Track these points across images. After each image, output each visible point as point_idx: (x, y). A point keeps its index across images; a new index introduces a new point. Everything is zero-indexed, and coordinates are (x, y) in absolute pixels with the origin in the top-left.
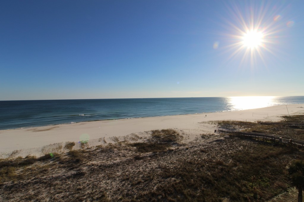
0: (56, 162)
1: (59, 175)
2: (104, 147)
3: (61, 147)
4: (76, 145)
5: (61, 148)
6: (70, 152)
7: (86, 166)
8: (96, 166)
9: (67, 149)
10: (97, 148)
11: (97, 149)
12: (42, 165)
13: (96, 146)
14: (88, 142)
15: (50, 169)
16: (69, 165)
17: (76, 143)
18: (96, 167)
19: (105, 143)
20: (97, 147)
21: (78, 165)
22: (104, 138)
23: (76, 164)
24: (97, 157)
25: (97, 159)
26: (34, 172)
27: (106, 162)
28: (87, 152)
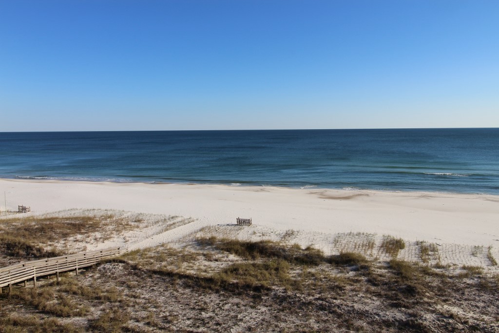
0: (360, 275)
1: (367, 308)
2: (489, 275)
3: (373, 244)
4: (406, 249)
5: (372, 247)
6: (391, 261)
7: (433, 312)
8: (462, 323)
9: (387, 252)
10: (465, 272)
11: (466, 276)
12: (334, 273)
13: (462, 266)
14: (439, 248)
15: (348, 287)
16: (390, 293)
17: (407, 244)
18: (460, 326)
19: (493, 265)
20: (464, 268)
21: (411, 301)
22: (489, 248)
23: (407, 298)
24: (465, 297)
25: (465, 303)
26: (320, 283)
27: (492, 322)
28: (437, 275)
